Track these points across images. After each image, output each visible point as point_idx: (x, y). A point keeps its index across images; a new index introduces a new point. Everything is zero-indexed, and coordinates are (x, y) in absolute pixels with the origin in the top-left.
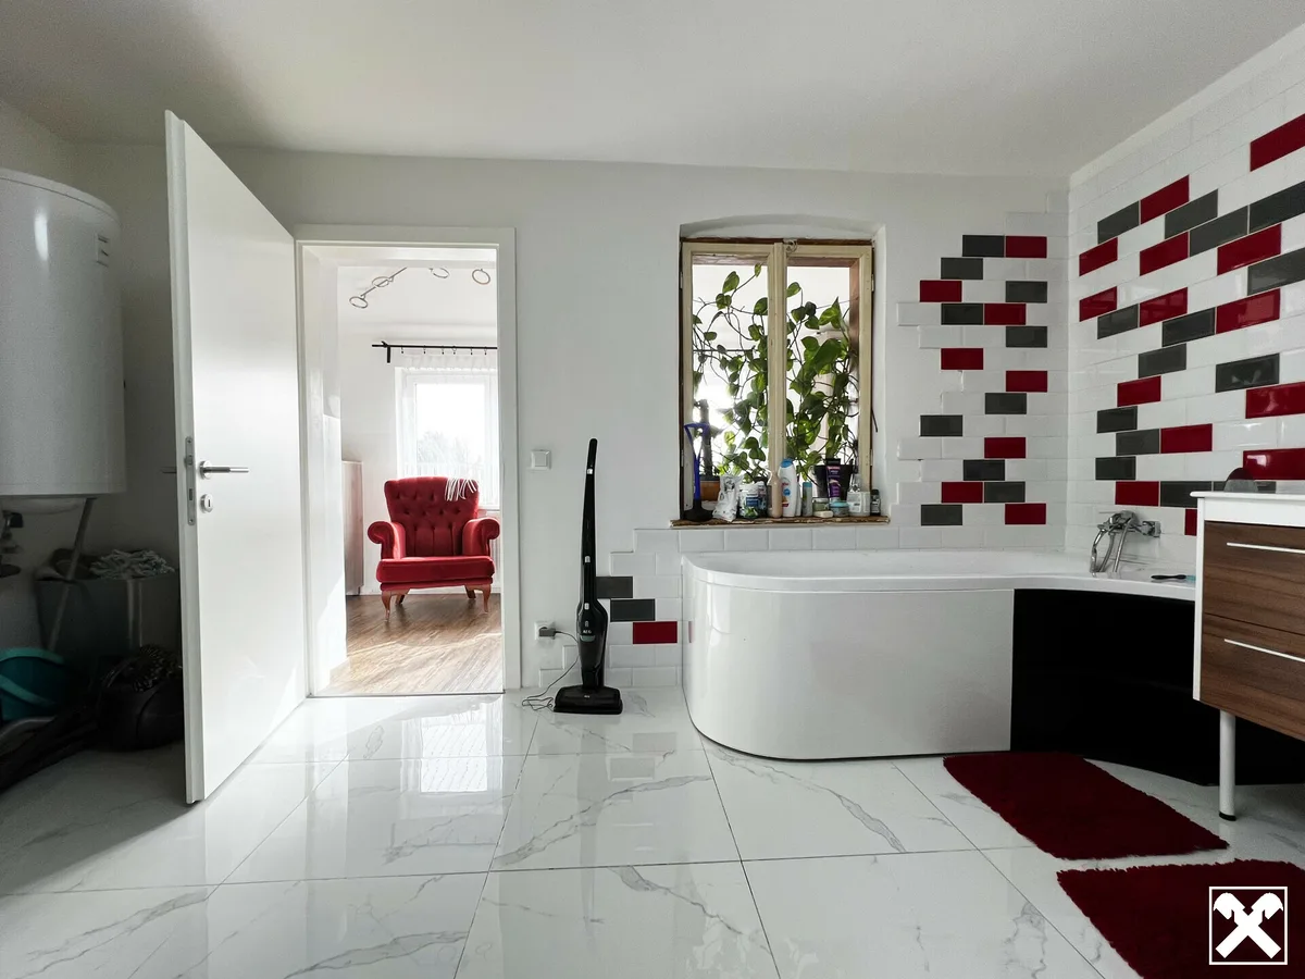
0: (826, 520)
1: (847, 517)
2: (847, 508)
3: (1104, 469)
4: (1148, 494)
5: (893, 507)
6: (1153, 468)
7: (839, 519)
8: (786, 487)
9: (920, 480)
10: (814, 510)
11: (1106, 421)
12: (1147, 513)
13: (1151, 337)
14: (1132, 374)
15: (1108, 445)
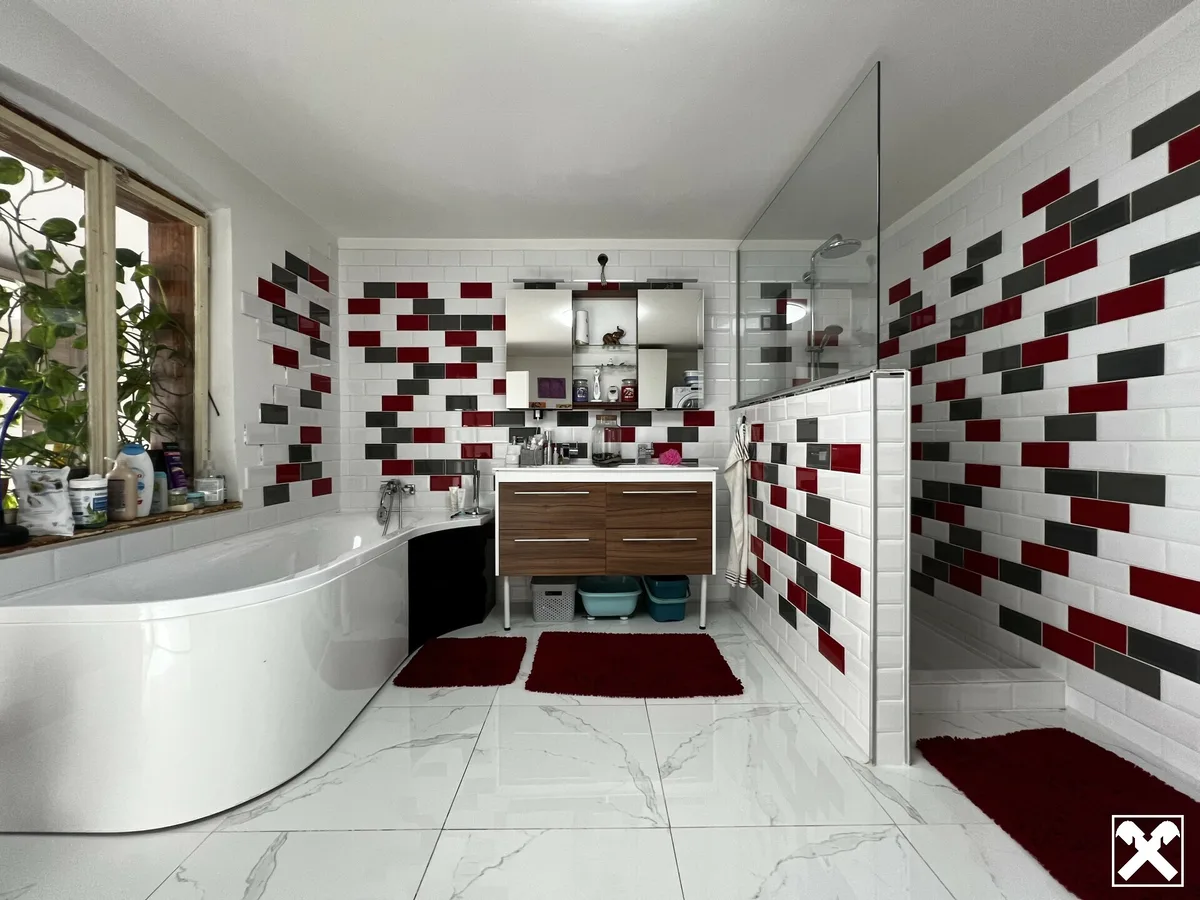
0: (188, 514)
1: (206, 508)
2: (202, 498)
3: (372, 451)
4: (406, 467)
5: (244, 491)
6: (407, 451)
7: (201, 511)
8: (140, 480)
9: (261, 464)
10: (170, 503)
11: (372, 419)
12: (407, 480)
13: (406, 371)
14: (393, 391)
15: (375, 436)
